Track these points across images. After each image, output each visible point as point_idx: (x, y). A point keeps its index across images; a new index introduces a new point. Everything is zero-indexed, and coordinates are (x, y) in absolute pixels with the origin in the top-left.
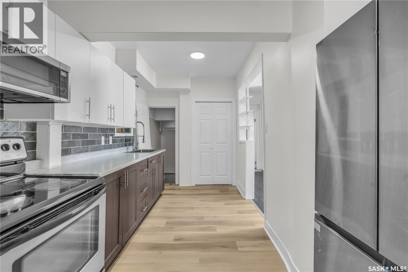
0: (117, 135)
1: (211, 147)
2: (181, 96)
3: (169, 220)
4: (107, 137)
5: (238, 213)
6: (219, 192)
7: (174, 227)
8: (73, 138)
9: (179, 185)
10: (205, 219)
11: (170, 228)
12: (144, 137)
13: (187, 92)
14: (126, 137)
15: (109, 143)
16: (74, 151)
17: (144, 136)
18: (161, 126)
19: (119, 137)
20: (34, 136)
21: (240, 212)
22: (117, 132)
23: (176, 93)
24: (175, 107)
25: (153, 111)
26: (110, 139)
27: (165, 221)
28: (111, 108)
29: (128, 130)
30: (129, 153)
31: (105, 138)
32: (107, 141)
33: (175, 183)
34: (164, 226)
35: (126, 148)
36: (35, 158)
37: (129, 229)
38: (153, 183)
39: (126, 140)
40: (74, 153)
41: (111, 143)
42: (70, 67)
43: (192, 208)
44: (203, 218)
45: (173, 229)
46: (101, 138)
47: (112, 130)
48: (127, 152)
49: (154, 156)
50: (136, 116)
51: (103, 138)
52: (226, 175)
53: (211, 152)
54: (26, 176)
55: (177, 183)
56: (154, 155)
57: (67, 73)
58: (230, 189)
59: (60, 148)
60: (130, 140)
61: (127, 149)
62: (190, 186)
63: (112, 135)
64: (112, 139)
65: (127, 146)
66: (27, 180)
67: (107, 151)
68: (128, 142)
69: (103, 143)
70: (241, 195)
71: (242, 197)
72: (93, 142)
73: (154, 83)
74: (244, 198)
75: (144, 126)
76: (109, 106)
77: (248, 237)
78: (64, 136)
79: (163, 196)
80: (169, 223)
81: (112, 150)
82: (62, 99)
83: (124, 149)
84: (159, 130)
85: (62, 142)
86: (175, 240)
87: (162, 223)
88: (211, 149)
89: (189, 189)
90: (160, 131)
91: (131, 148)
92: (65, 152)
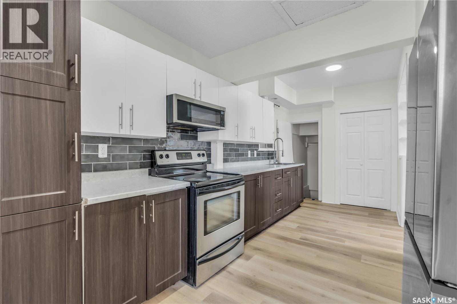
0: (260, 149)
1: (361, 164)
2: (323, 109)
3: (301, 225)
4: (252, 151)
5: (381, 236)
6: (368, 215)
7: (303, 231)
8: (230, 152)
9: (322, 201)
10: (337, 232)
11: (300, 231)
12: (283, 152)
13: (330, 104)
14: (268, 151)
15: (254, 156)
16: (230, 160)
17: (283, 150)
18: (307, 141)
19: (262, 151)
20: (210, 149)
21: (382, 236)
22: (260, 148)
23: (319, 107)
24: (318, 121)
25: (296, 126)
26: (255, 152)
27: (298, 225)
28: (253, 129)
29: (270, 146)
30: (271, 165)
31: (251, 152)
32: (252, 155)
33: (318, 199)
34: (295, 228)
35: (268, 161)
36: (210, 163)
37: (264, 220)
38: (288, 192)
39: (269, 154)
40: (230, 162)
41: (255, 156)
42: (225, 108)
43: (327, 222)
44: (335, 230)
45: (302, 232)
46: (248, 152)
47: (257, 145)
48: (269, 164)
49: (289, 168)
50: (278, 132)
51: (249, 152)
52: (382, 198)
53: (361, 169)
54: (207, 172)
55: (319, 199)
56: (291, 167)
57: (224, 111)
58: (386, 214)
59: (222, 157)
60: (272, 154)
61: (270, 162)
62: (334, 203)
63: (257, 150)
64: (256, 153)
65: (270, 159)
66: (208, 174)
67: (252, 162)
68: (271, 155)
69: (249, 156)
70: (398, 221)
71: (398, 224)
72: (242, 155)
73: (294, 100)
74: (399, 225)
75: (282, 142)
76: (251, 128)
77: (379, 256)
78: (225, 150)
79: (301, 208)
80: (300, 227)
81: (257, 161)
82: (222, 128)
83: (267, 162)
84: (304, 144)
85: (224, 154)
86: (301, 239)
87: (294, 226)
88: (361, 165)
89: (332, 207)
90: (306, 146)
91: (272, 161)
92: (225, 160)
